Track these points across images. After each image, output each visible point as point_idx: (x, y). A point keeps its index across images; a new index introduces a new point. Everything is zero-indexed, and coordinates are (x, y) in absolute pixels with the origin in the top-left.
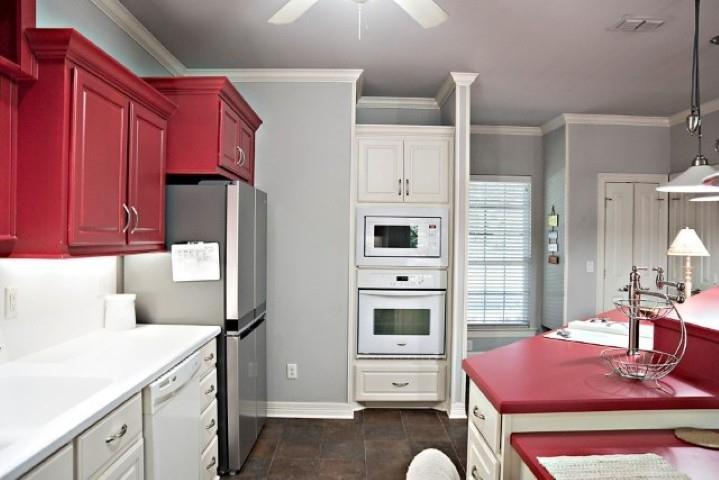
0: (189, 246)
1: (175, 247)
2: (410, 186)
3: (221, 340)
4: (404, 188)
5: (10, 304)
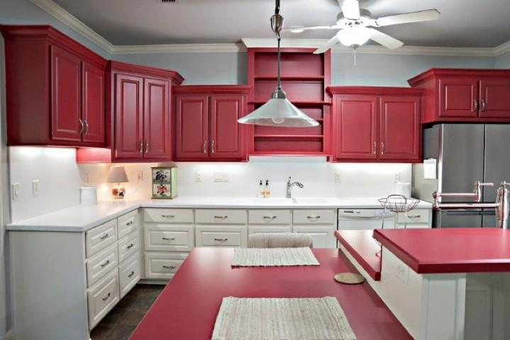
0: (429, 160)
1: (425, 161)
3: (435, 212)
5: (337, 178)
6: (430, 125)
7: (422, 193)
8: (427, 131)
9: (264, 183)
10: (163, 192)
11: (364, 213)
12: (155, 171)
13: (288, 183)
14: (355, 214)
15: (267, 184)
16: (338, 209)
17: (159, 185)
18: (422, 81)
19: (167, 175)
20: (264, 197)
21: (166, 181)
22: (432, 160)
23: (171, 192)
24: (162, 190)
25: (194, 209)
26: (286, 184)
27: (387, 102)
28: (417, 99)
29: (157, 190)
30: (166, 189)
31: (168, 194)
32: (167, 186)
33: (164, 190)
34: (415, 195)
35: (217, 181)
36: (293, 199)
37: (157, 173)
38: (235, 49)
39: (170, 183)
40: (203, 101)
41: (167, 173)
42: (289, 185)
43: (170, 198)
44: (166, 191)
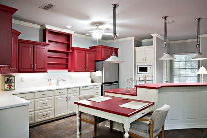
0: (98, 71)
1: (96, 71)
2: (146, 59)
3: (102, 86)
4: (145, 59)
5: (71, 78)
6: (98, 61)
7: (95, 81)
8: (97, 63)
9: (49, 80)
10: (10, 87)
11: (87, 88)
12: (6, 78)
13: (58, 80)
14: (85, 88)
15: (50, 81)
16: (80, 87)
17: (9, 84)
18: (96, 48)
19: (13, 79)
20: (50, 86)
21: (12, 82)
22: (100, 71)
23: (15, 87)
24: (10, 86)
25: (34, 92)
26: (57, 81)
27: (88, 53)
28: (94, 53)
29: (7, 87)
30: (12, 86)
31: (13, 88)
32: (13, 84)
33: (11, 86)
34: (92, 82)
35: (31, 81)
36: (60, 86)
37: (8, 78)
38: (39, 27)
39: (14, 83)
40: (31, 47)
41: (13, 78)
42: (58, 81)
43: (14, 90)
44: (12, 87)
